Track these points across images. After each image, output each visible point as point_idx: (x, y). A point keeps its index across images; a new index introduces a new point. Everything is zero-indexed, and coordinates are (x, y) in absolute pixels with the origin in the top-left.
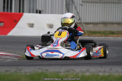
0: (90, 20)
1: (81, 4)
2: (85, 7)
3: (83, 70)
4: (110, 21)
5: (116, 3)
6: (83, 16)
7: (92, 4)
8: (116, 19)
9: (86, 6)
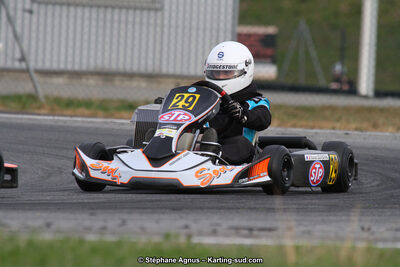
0: (59, 62)
1: (28, 6)
2: (42, 20)
3: (31, 223)
4: (121, 68)
5: (142, 9)
6: (33, 50)
7: (65, 8)
8: (143, 62)
9: (46, 15)
